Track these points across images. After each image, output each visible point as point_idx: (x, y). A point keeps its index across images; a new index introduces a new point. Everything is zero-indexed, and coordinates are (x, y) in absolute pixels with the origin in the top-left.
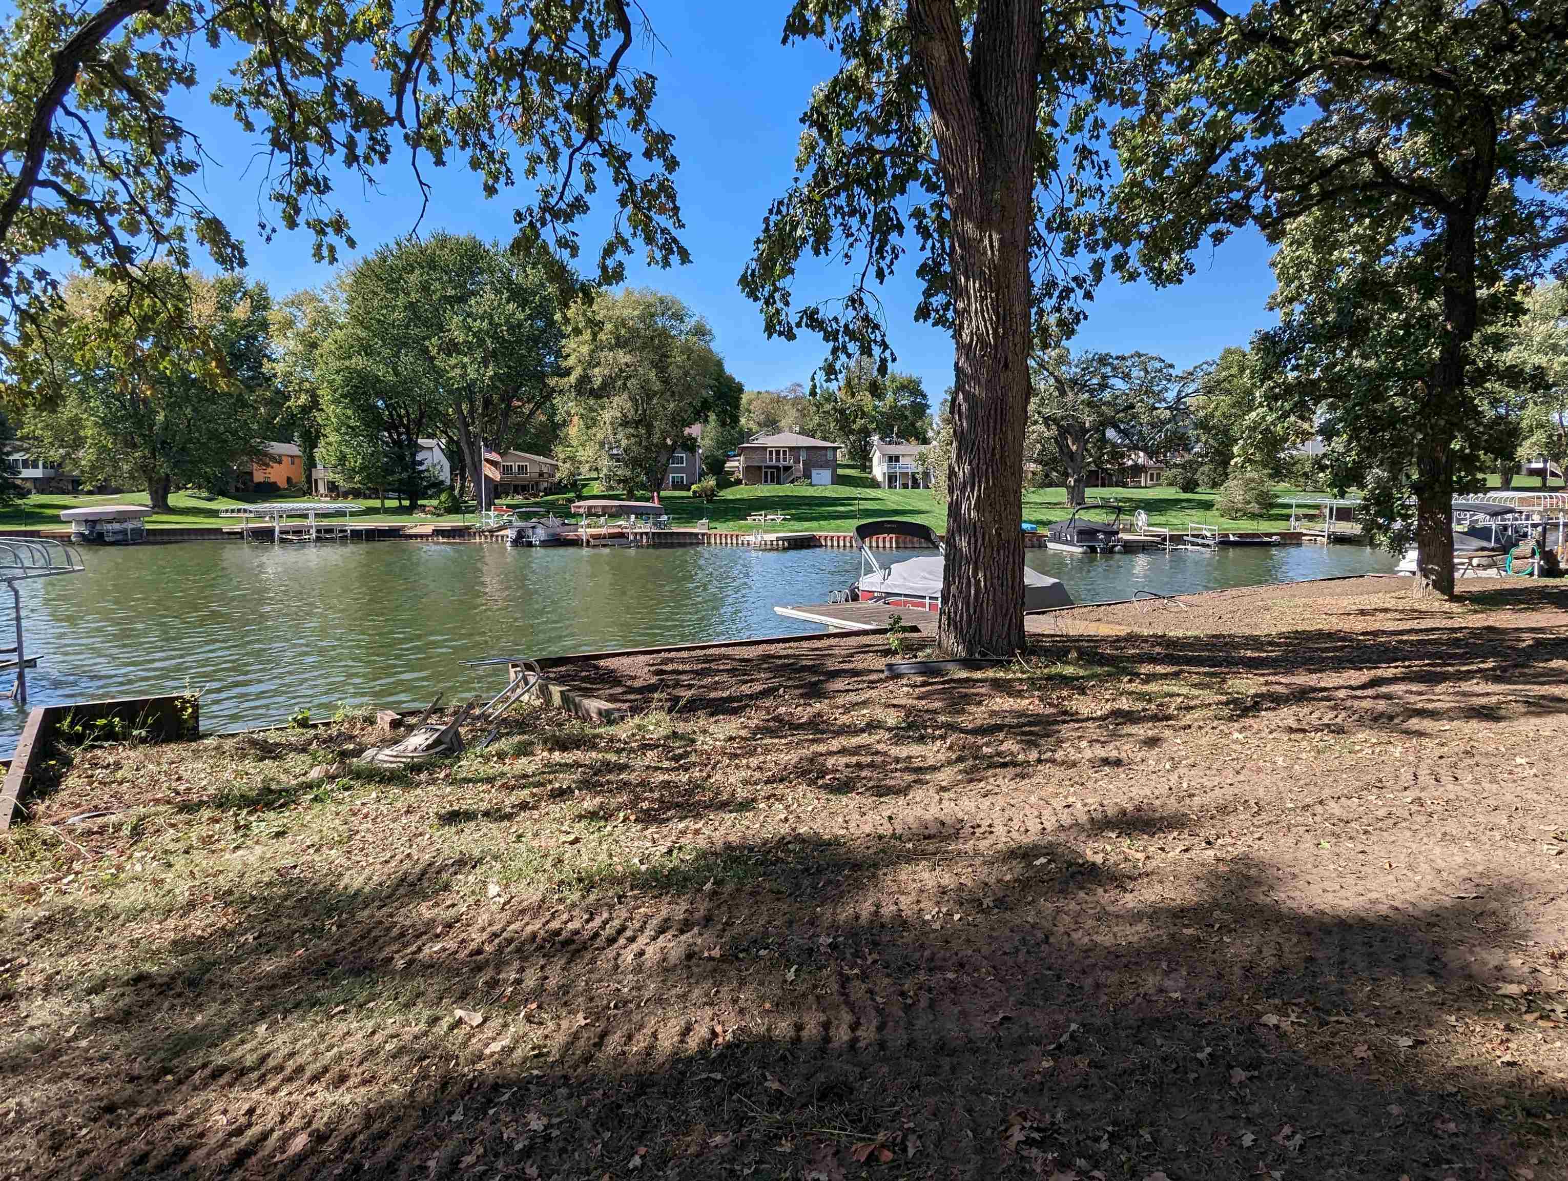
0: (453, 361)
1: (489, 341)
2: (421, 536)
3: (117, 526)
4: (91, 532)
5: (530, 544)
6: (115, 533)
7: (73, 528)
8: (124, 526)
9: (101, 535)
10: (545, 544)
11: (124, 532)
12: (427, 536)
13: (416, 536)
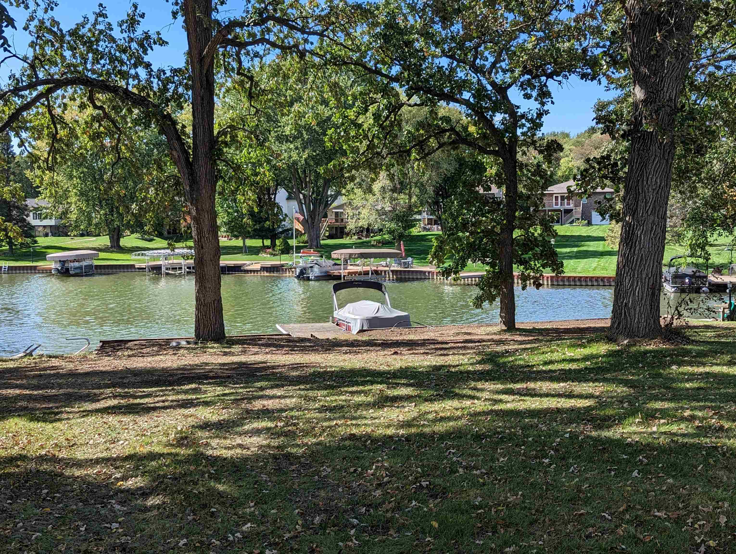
0: (284, 147)
1: (304, 133)
2: (254, 271)
3: (77, 264)
4: (62, 268)
5: (308, 279)
6: (76, 268)
7: (53, 265)
8: (81, 264)
9: (67, 270)
10: (318, 279)
11: (81, 268)
12: (257, 271)
13: (251, 271)
